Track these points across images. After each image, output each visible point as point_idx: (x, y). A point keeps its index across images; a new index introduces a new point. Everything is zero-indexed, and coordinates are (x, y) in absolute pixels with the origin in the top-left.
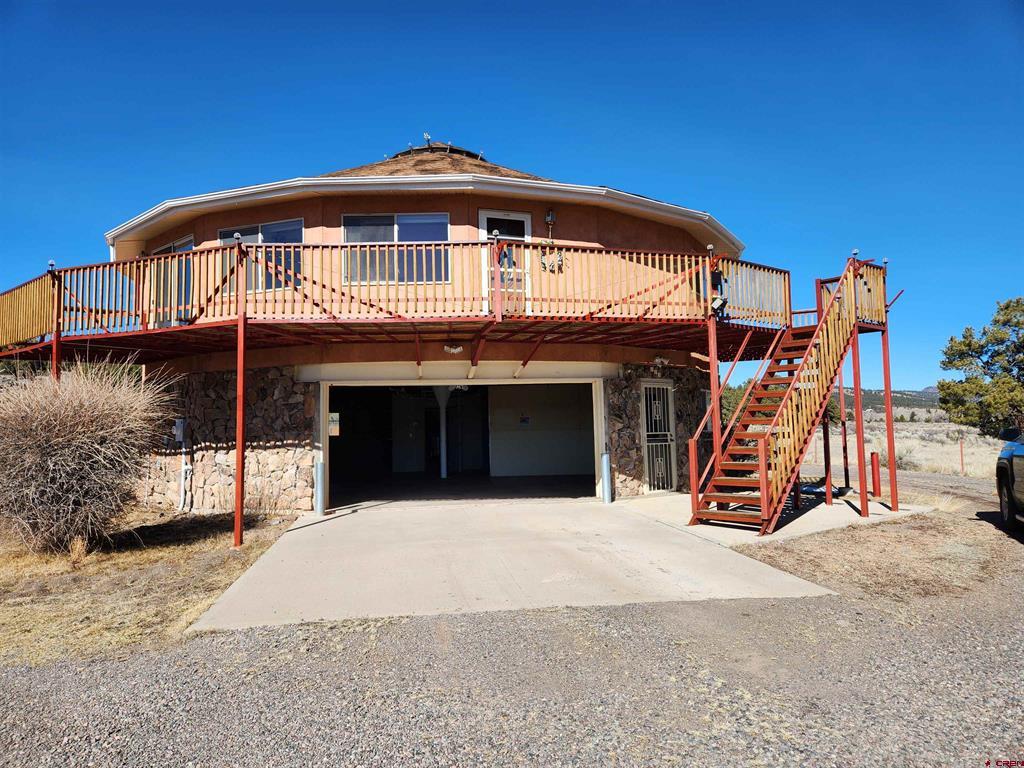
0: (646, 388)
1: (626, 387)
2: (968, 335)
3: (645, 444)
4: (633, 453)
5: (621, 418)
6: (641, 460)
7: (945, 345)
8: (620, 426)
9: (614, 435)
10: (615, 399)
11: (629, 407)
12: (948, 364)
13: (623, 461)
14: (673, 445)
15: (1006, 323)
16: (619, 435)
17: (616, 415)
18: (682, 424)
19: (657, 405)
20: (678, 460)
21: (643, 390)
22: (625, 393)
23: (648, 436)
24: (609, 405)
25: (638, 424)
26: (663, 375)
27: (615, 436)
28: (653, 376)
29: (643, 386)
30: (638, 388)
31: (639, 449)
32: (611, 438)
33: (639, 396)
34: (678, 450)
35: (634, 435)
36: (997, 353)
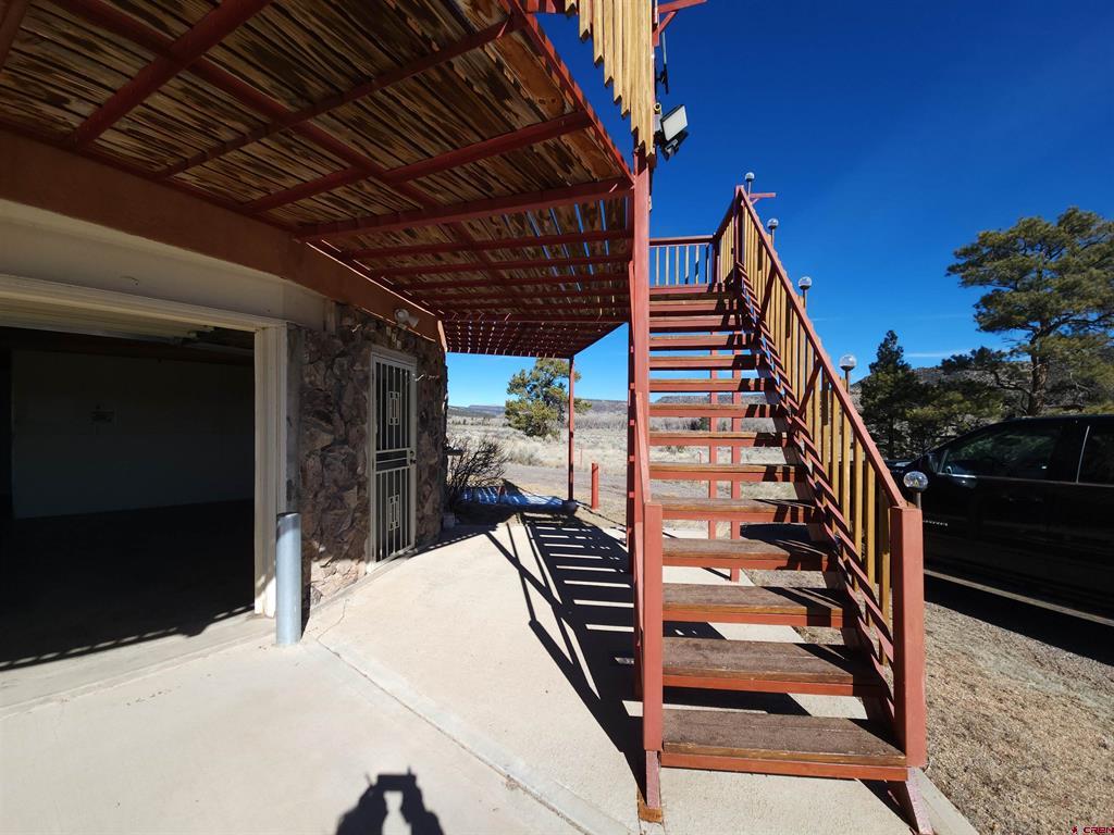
0: (378, 364)
1: (343, 354)
2: (523, 373)
3: (372, 474)
4: (351, 498)
5: (329, 421)
6: (364, 509)
7: (509, 379)
8: (326, 439)
9: (311, 462)
10: (319, 378)
11: (348, 399)
12: (510, 391)
13: (330, 517)
14: (413, 468)
15: (541, 369)
16: (323, 461)
17: (319, 414)
18: (427, 433)
19: (394, 397)
20: (418, 493)
21: (374, 367)
22: (341, 366)
23: (379, 457)
24: (302, 390)
25: (362, 436)
26: (405, 346)
27: (313, 463)
28: (391, 345)
29: (374, 360)
30: (366, 362)
31: (362, 486)
32: (303, 470)
33: (367, 378)
34: (419, 477)
35: (355, 457)
36: (535, 386)
